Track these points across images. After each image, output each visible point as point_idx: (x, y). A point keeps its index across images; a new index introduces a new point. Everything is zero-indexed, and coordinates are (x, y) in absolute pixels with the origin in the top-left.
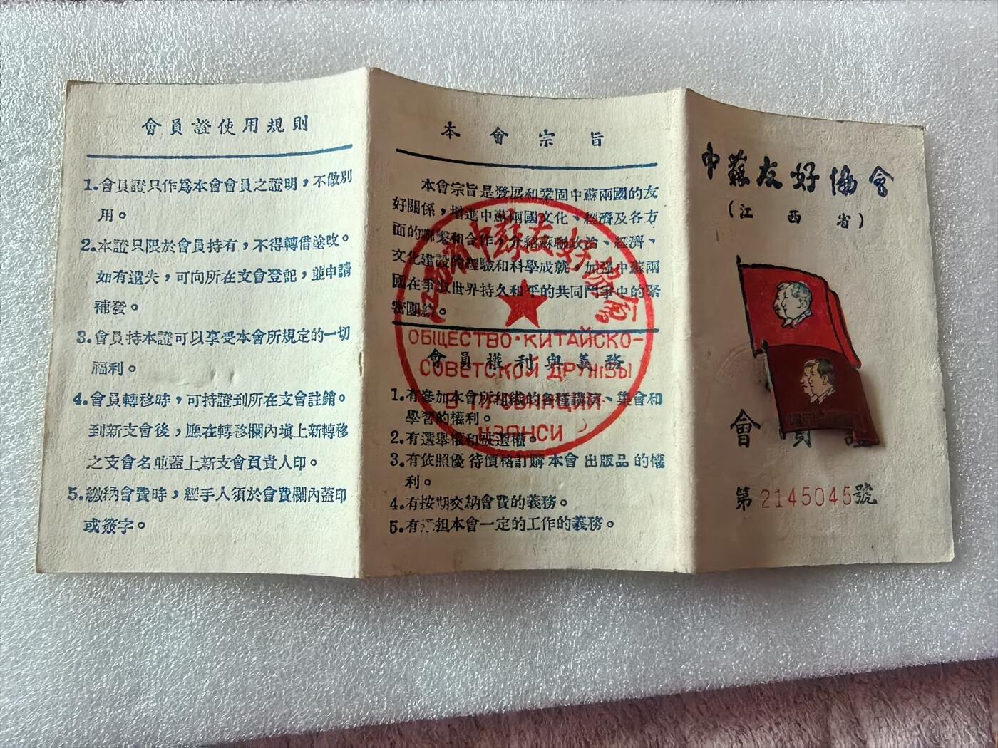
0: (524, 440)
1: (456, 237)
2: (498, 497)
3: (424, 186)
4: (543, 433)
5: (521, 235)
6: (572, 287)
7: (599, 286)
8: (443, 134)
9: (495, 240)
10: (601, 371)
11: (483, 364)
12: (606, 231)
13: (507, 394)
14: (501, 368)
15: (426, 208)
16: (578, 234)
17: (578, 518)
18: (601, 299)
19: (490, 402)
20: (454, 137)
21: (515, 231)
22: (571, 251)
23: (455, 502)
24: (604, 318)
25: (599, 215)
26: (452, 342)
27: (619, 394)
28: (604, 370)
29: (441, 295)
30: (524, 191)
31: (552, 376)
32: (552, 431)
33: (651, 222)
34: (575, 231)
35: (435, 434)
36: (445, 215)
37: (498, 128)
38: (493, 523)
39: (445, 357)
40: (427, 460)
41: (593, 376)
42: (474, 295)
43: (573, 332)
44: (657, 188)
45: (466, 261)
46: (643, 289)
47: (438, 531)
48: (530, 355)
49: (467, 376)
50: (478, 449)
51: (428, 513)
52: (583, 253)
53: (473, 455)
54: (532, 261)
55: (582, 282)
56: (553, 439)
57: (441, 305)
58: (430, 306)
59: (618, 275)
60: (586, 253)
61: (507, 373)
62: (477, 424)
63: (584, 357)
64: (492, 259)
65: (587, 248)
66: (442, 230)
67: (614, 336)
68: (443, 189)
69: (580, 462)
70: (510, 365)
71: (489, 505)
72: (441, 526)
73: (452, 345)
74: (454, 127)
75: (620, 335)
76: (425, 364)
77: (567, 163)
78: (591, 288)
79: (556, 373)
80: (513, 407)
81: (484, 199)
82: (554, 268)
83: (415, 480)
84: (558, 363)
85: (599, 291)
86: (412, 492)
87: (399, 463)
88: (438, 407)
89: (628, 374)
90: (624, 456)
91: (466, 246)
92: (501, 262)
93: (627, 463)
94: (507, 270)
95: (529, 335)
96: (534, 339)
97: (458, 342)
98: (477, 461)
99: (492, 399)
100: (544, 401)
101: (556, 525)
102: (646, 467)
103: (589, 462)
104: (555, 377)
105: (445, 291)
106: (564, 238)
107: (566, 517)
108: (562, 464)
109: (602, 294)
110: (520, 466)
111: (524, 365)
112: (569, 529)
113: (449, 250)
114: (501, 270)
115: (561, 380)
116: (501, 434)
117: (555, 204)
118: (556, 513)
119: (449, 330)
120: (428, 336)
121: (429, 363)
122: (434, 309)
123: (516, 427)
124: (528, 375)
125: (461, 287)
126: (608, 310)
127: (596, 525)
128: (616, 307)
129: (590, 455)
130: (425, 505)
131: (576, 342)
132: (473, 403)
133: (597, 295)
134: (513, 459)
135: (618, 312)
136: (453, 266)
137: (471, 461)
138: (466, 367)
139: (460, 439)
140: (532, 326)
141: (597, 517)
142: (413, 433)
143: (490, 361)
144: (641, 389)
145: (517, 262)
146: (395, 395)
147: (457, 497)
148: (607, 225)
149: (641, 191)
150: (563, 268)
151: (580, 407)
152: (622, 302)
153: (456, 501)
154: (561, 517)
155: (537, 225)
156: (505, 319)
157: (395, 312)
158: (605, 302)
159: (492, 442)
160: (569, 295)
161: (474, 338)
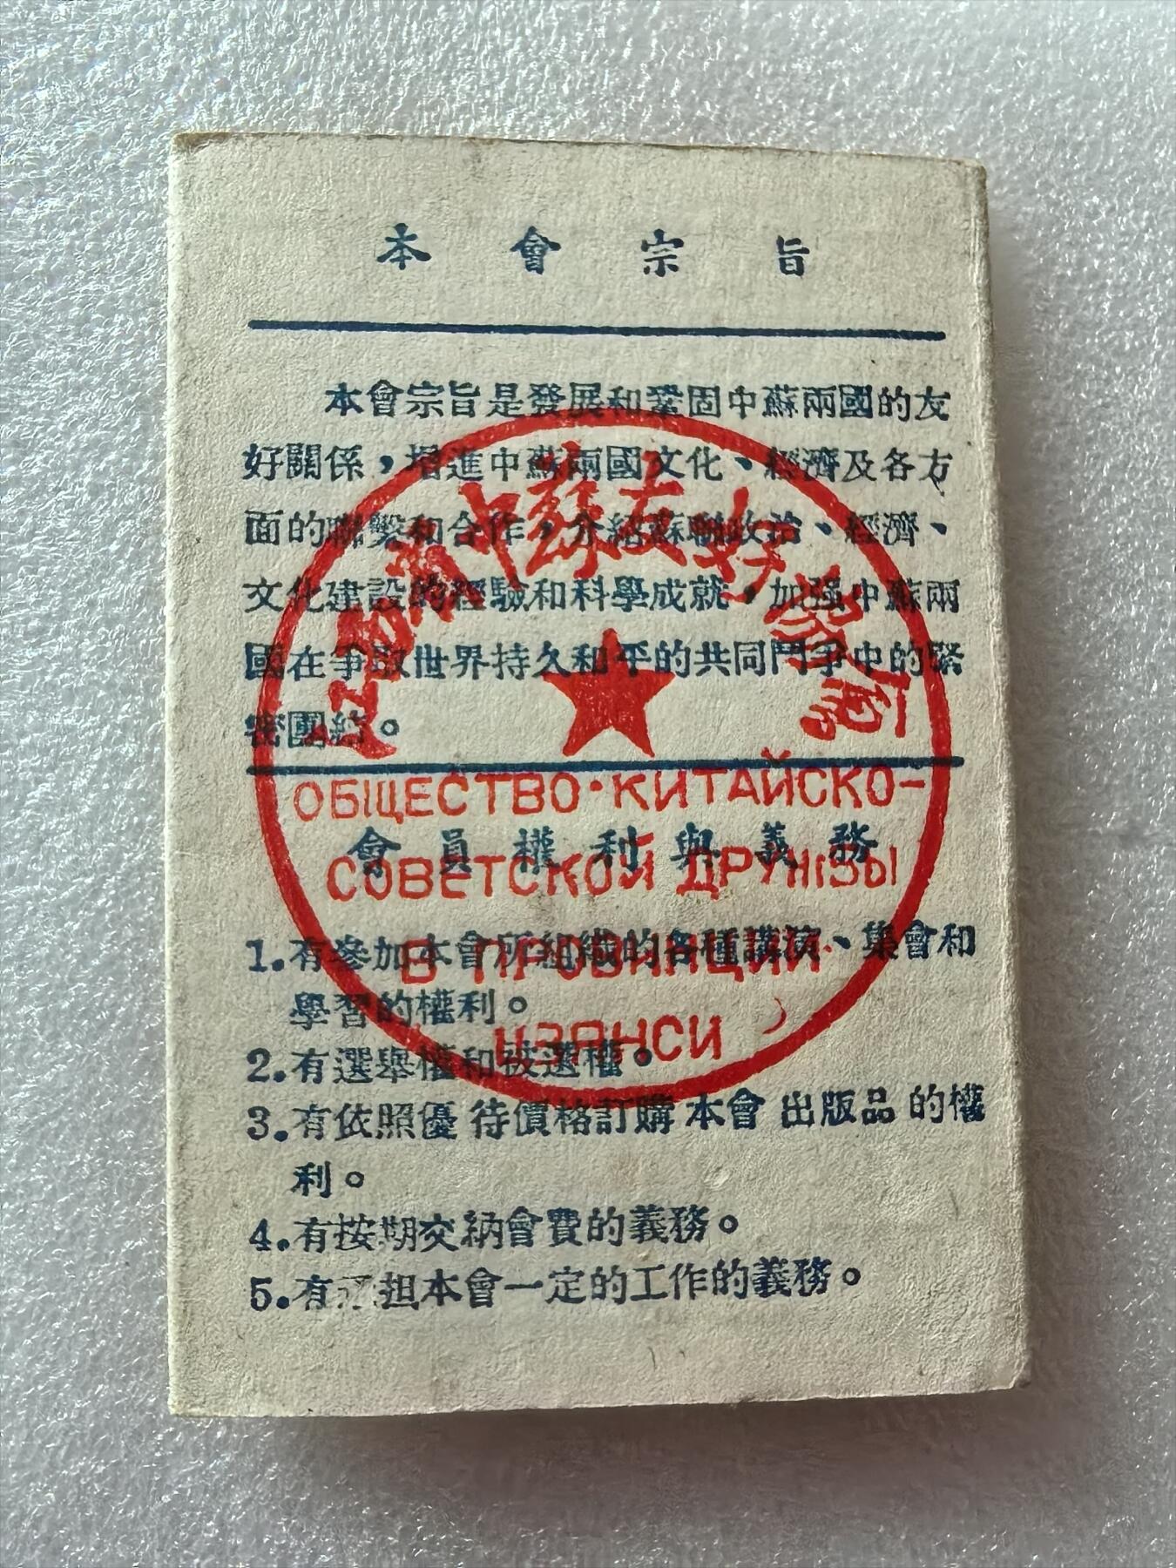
0: (618, 1056)
1: (423, 528)
2: (550, 1213)
3: (334, 405)
4: (669, 1039)
5: (599, 510)
6: (737, 645)
7: (810, 641)
8: (381, 259)
9: (529, 526)
10: (819, 869)
11: (502, 859)
12: (823, 498)
13: (570, 938)
14: (554, 868)
15: (338, 460)
16: (752, 505)
17: (768, 1264)
18: (815, 675)
19: (524, 961)
20: (413, 263)
21: (582, 501)
22: (732, 551)
23: (434, 1230)
24: (824, 727)
25: (803, 455)
26: (419, 805)
27: (868, 929)
28: (826, 864)
29: (384, 686)
30: (605, 396)
31: (690, 885)
32: (693, 1031)
33: (936, 480)
34: (742, 496)
35: (375, 1054)
36: (390, 475)
37: (532, 230)
38: (539, 1285)
39: (396, 847)
40: (351, 1122)
41: (799, 883)
42: (475, 677)
43: (742, 766)
44: (947, 396)
45: (451, 588)
46: (920, 652)
47: (386, 1306)
48: (632, 830)
49: (460, 895)
50: (494, 1088)
51: (360, 1261)
52: (764, 555)
53: (480, 1103)
54: (630, 580)
55: (764, 633)
56: (696, 1052)
57: (385, 709)
58: (354, 717)
59: (857, 615)
60: (771, 554)
61: (570, 879)
62: (490, 1021)
63: (773, 831)
64: (522, 578)
65: (774, 542)
66: (382, 512)
67: (849, 776)
68: (385, 405)
69: (768, 1114)
70: (576, 858)
71: (529, 1235)
72: (397, 1292)
73: (418, 813)
74: (413, 237)
75: (864, 774)
76: (342, 868)
77: (717, 318)
78: (786, 646)
79: (701, 877)
80: (586, 972)
81: (497, 419)
82: (688, 597)
83: (319, 1175)
84: (706, 850)
85: (809, 655)
86: (309, 1204)
87: (272, 1132)
88: (379, 981)
89: (889, 876)
90: (882, 1091)
91: (451, 551)
92: (547, 586)
93: (890, 1110)
94: (563, 605)
95: (626, 776)
96: (640, 788)
97: (432, 804)
98: (493, 1120)
99: (532, 952)
100: (672, 952)
101: (710, 1285)
102: (938, 1120)
103: (793, 1112)
104: (699, 887)
105: (394, 672)
106: (713, 515)
107: (736, 1261)
108: (721, 1122)
109: (817, 663)
110: (608, 1131)
111: (616, 858)
112: (742, 1296)
113: (405, 564)
114: (547, 606)
115: (715, 897)
116: (556, 1046)
117: (688, 427)
118: (708, 1250)
119: (409, 775)
120: (350, 796)
121: (352, 868)
122: (364, 722)
123: (598, 1024)
124: (627, 883)
125: (438, 658)
126: (833, 706)
127: (816, 1280)
128: (853, 698)
129: (796, 1094)
130: (348, 1238)
131: (753, 793)
132: (479, 966)
133: (803, 668)
134: (590, 1112)
135: (860, 711)
136: (415, 605)
137: (477, 1121)
138: (456, 870)
139: (443, 1062)
140: (634, 753)
141: (817, 1260)
142: (312, 1052)
143: (524, 851)
144: (925, 913)
145: (589, 585)
146: (259, 955)
147: (438, 1218)
148: (824, 481)
149: (908, 398)
150: (713, 595)
151: (766, 967)
152: (870, 684)
153: (437, 1228)
154: (721, 1263)
155: (639, 484)
156: (561, 734)
157: (255, 744)
158: (825, 686)
159: (534, 1069)
160: (731, 668)
161: (477, 790)
